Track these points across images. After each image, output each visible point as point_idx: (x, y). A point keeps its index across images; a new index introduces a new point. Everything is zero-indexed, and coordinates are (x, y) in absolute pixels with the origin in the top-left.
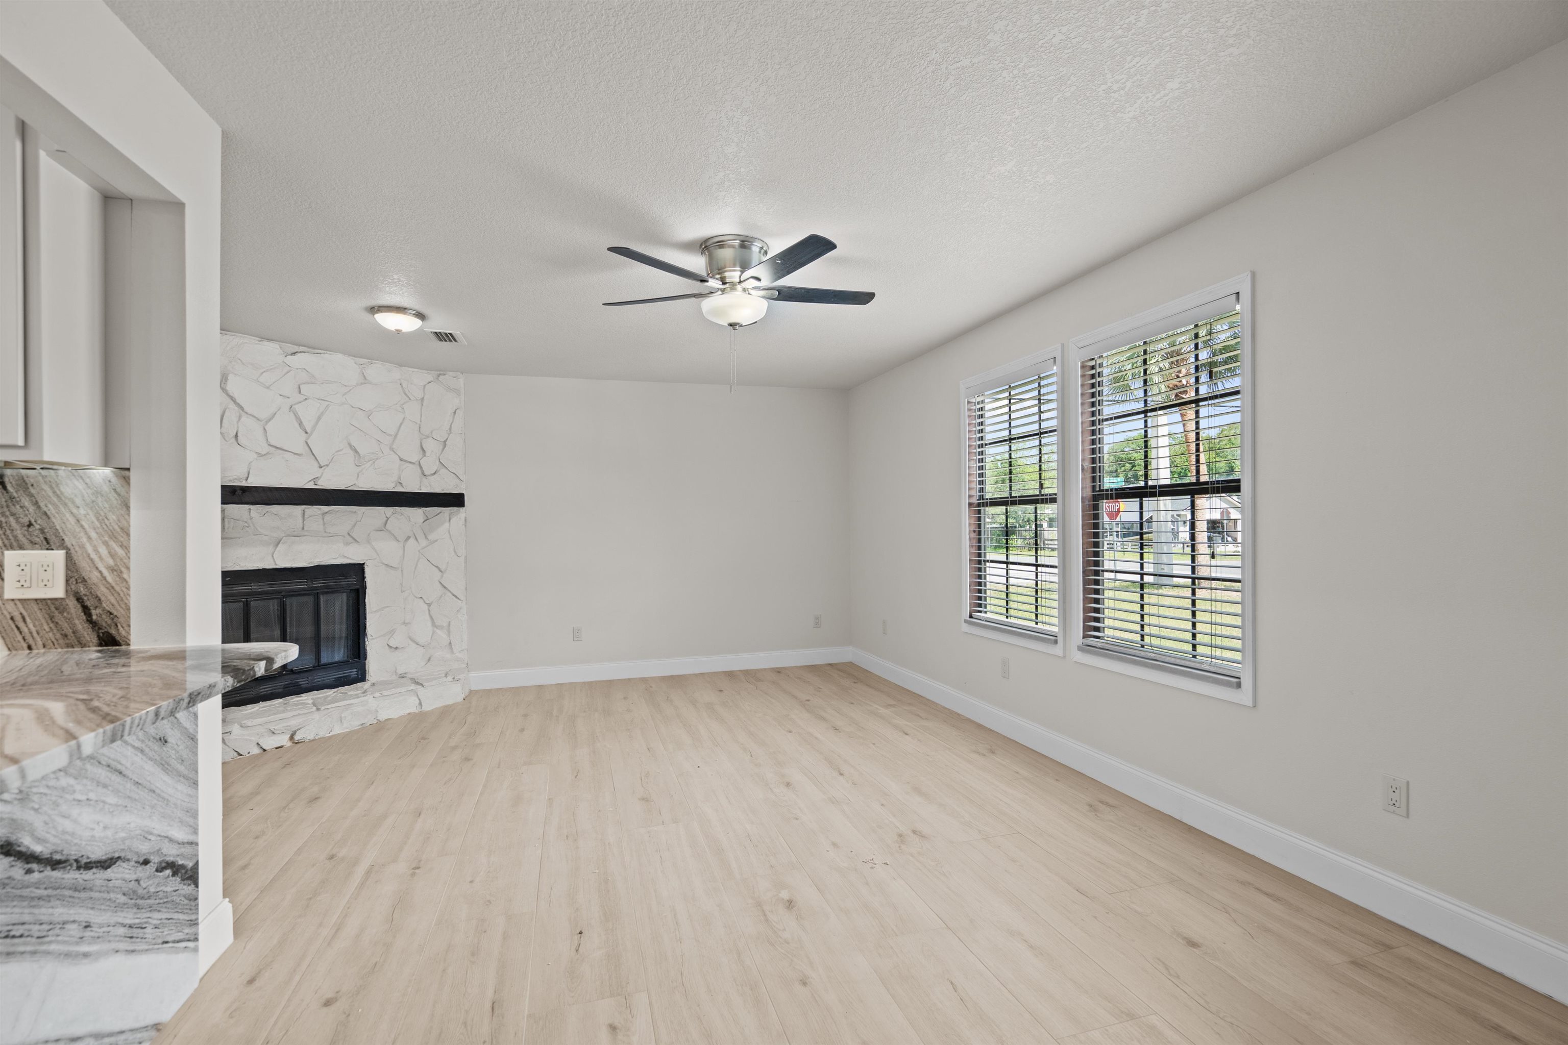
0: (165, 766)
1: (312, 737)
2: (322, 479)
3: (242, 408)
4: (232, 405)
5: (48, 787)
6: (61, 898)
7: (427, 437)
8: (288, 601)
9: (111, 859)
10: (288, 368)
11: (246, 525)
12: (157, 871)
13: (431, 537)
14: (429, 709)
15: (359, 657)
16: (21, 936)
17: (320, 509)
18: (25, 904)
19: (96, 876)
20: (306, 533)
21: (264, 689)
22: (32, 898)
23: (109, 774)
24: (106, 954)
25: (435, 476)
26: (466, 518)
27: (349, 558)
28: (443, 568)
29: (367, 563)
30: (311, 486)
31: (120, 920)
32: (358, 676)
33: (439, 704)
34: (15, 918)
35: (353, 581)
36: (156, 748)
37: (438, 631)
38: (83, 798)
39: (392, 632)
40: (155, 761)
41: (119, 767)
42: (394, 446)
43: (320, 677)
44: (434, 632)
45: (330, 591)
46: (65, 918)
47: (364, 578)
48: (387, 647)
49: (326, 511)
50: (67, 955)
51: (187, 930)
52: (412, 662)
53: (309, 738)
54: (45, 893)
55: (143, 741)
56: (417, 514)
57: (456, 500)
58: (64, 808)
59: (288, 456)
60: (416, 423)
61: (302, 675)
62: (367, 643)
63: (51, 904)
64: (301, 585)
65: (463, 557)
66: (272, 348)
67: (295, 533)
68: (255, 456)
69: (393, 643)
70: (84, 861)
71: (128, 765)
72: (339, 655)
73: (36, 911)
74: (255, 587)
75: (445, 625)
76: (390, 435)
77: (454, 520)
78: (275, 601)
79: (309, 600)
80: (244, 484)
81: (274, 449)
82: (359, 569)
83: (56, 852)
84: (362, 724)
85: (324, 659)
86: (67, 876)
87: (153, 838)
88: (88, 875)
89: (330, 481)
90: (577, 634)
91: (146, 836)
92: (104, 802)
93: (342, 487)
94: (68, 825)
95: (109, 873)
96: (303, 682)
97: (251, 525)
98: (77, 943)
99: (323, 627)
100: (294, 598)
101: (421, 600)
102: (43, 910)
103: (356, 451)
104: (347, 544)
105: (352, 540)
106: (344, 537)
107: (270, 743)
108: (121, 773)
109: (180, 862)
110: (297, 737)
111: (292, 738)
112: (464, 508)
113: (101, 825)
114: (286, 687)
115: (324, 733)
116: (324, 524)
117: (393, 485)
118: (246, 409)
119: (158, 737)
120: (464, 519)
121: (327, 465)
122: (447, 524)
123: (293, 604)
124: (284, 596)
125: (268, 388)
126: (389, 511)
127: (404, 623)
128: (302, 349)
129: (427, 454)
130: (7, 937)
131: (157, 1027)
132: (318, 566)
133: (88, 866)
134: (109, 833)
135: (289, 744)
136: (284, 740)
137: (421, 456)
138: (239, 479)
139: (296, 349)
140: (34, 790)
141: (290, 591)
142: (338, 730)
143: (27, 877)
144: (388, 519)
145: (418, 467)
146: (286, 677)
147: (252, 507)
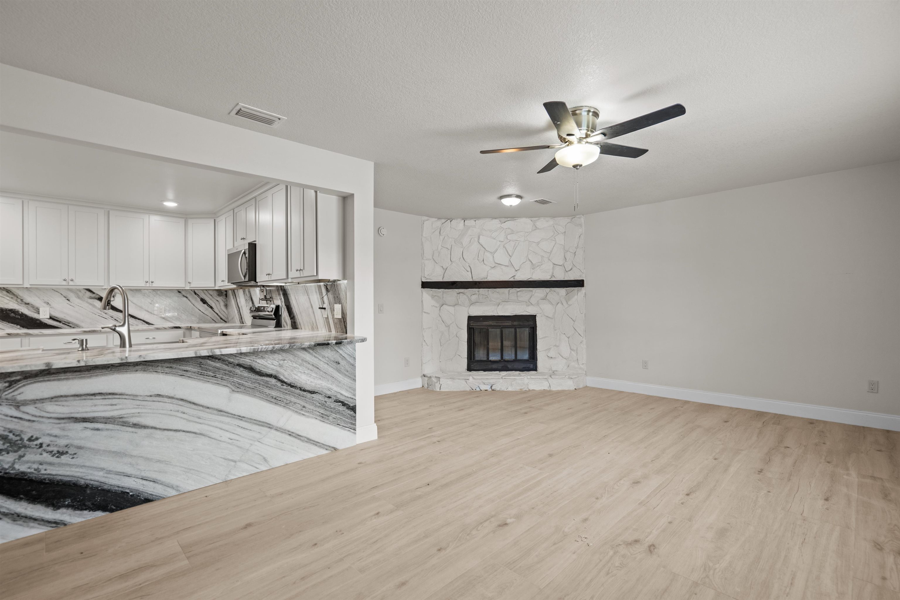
0: (339, 371)
1: (499, 390)
2: (516, 276)
3: (485, 249)
4: (482, 248)
5: (289, 365)
6: (295, 396)
7: (567, 251)
8: (504, 330)
9: (314, 392)
10: (503, 229)
11: (486, 297)
12: (334, 401)
13: (570, 303)
14: (554, 390)
15: (534, 359)
16: (280, 401)
17: (516, 290)
18: (282, 393)
19: (309, 395)
20: (510, 301)
21: (494, 366)
22: (284, 392)
23: (313, 368)
24: (312, 417)
25: (571, 271)
26: (585, 293)
27: (528, 312)
28: (574, 319)
29: (537, 315)
30: (512, 279)
31: (318, 410)
32: (533, 368)
33: (559, 388)
34: (278, 396)
35: (531, 323)
36: (334, 364)
37: (572, 352)
38: (303, 372)
39: (549, 349)
40: (334, 368)
41: (317, 366)
42: (550, 258)
43: (516, 365)
44: (571, 352)
45: (521, 327)
46: (296, 402)
47: (536, 322)
48: (547, 357)
49: (518, 290)
50: (296, 412)
51: (350, 425)
52: (559, 365)
53: (497, 389)
54: (288, 393)
55: (328, 361)
56: (562, 291)
57: (580, 284)
58: (295, 372)
59: (503, 267)
60: (562, 245)
61: (509, 363)
62: (537, 353)
63: (290, 396)
64: (509, 323)
65: (584, 314)
66: (496, 221)
67: (506, 301)
68: (490, 268)
69: (550, 355)
70: (303, 389)
71: (321, 367)
72: (526, 356)
73: (285, 396)
74: (490, 323)
75: (575, 349)
76: (548, 253)
77: (579, 294)
78: (499, 329)
79: (513, 330)
80: (486, 280)
81: (497, 264)
82: (534, 317)
83: (292, 383)
84: (521, 389)
85: (519, 357)
86: (296, 391)
87: (332, 391)
88: (305, 393)
89: (521, 277)
90: (645, 365)
91: (329, 390)
92: (311, 375)
93: (525, 280)
94: (296, 377)
95: (313, 395)
96: (509, 366)
97: (489, 297)
98: (300, 410)
99: (518, 342)
100: (506, 329)
101: (565, 335)
102: (287, 397)
103: (532, 262)
104: (528, 306)
105: (531, 304)
106: (527, 302)
107: (483, 387)
108: (318, 368)
109: (346, 403)
110: (493, 388)
111: (491, 387)
112: (584, 288)
113: (310, 381)
114: (502, 367)
115: (504, 389)
116: (517, 297)
117: (550, 277)
118: (486, 249)
119: (335, 361)
120: (584, 294)
121: (519, 270)
122: (576, 297)
123: (506, 331)
124: (502, 328)
125: (495, 239)
126: (548, 290)
127: (556, 346)
128: (508, 219)
129: (567, 260)
130: (275, 399)
131: (335, 449)
132: (516, 315)
133: (304, 391)
134: (313, 384)
135: (490, 390)
136: (488, 388)
137: (565, 261)
138: (484, 278)
139: (506, 219)
140: (285, 365)
141: (506, 325)
142: (510, 389)
143: (282, 386)
144: (547, 294)
145: (564, 267)
146: (503, 363)
147: (489, 289)
